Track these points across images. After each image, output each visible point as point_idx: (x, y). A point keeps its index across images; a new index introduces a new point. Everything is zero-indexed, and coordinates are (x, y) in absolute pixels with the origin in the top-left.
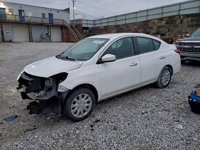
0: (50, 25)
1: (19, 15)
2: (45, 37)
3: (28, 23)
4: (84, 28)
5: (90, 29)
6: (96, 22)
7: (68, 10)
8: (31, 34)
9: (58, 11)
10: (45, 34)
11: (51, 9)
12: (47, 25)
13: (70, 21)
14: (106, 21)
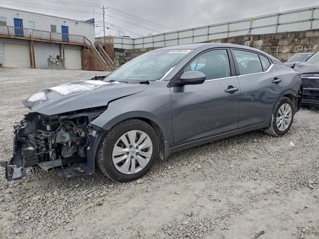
0: (63, 43)
1: (14, 26)
2: (54, 61)
3: (28, 39)
4: (117, 50)
5: (127, 51)
6: (136, 42)
7: (92, 21)
8: (32, 55)
9: (77, 23)
10: (56, 57)
11: (65, 20)
12: (58, 42)
13: (96, 38)
14: (151, 40)
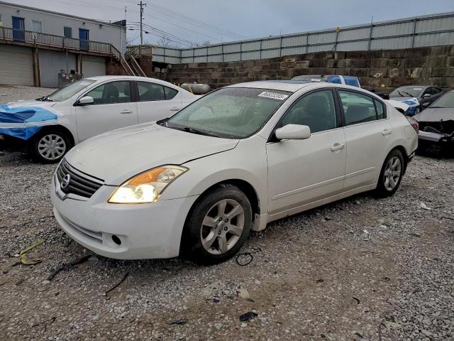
0: (81, 52)
1: (11, 27)
2: (67, 78)
3: (32, 46)
4: (156, 64)
5: (170, 67)
6: (185, 54)
7: (122, 24)
8: (36, 69)
9: (101, 26)
10: (69, 72)
11: (85, 21)
12: (75, 52)
13: (127, 47)
14: (204, 52)
